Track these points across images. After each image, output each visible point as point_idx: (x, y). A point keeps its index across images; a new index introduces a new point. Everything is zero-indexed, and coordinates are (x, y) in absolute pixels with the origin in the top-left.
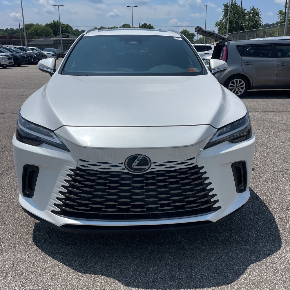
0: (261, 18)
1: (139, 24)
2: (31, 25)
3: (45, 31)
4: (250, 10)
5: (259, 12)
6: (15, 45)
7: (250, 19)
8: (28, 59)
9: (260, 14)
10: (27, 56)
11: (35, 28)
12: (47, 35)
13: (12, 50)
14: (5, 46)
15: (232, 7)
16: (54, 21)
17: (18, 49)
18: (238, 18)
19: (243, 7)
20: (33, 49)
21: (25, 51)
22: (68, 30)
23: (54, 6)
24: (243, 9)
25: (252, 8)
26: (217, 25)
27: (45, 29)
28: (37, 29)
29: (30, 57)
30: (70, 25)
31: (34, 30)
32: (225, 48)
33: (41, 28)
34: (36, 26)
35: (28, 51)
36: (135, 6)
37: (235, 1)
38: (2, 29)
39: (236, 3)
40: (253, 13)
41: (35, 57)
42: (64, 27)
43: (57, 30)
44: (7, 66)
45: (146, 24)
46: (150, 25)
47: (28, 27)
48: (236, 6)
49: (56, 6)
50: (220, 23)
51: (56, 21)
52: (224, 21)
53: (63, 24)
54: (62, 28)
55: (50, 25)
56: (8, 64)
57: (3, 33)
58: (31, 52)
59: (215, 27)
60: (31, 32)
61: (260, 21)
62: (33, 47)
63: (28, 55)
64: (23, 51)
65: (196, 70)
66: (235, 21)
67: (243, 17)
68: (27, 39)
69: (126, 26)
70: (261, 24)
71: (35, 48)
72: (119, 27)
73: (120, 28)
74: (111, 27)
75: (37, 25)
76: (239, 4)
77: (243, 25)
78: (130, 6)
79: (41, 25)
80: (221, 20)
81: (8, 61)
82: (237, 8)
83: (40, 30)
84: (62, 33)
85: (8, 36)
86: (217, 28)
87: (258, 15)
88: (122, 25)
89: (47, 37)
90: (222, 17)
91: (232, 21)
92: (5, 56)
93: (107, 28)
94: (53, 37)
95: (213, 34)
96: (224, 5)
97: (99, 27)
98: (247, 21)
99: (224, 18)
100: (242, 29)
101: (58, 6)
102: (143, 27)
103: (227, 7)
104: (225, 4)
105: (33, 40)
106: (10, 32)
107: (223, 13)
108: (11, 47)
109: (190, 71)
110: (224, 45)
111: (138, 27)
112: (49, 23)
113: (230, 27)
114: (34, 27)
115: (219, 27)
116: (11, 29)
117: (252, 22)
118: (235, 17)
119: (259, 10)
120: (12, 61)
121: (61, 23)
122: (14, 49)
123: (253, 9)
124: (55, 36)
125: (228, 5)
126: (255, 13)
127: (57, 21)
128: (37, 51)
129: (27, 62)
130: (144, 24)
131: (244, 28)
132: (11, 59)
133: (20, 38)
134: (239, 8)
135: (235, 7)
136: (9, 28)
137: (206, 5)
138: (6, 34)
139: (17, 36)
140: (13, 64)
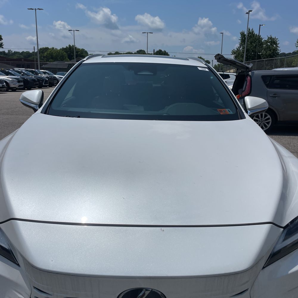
0: (278, 47)
1: (154, 50)
2: (47, 49)
3: (60, 55)
4: (267, 39)
5: (277, 41)
6: (27, 68)
7: (267, 48)
8: (39, 82)
9: (278, 43)
10: (37, 79)
11: (50, 52)
12: (62, 59)
13: (24, 73)
14: (16, 69)
15: (249, 35)
16: (70, 46)
17: (30, 72)
18: (255, 47)
19: (260, 36)
20: (45, 73)
21: (37, 74)
22: (83, 54)
23: (69, 30)
24: (261, 37)
25: (269, 37)
26: (234, 53)
27: (60, 53)
28: (52, 53)
29: (41, 80)
30: (86, 50)
31: (49, 53)
32: (249, 78)
33: (56, 52)
34: (51, 50)
35: (40, 75)
36: (150, 33)
37: (252, 30)
38: (18, 52)
39: (253, 32)
40: (270, 42)
41: (46, 81)
42: (79, 51)
43: (72, 54)
44: (17, 89)
45: (161, 51)
46: (165, 51)
47: (43, 50)
48: (254, 35)
49: (72, 30)
50: (237, 51)
51: (71, 45)
52: (240, 49)
53: (79, 48)
54: (77, 52)
55: (65, 49)
56: (17, 87)
57: (19, 55)
58: (43, 75)
59: (231, 54)
60: (46, 55)
61: (278, 50)
62: (46, 70)
63: (39, 79)
64: (34, 74)
65: (228, 112)
66: (252, 49)
67: (261, 45)
68: (40, 62)
69: (141, 53)
70: (279, 52)
71: (47, 71)
72: (133, 53)
73: (135, 53)
74: (125, 52)
75: (53, 48)
76: (256, 32)
77: (260, 54)
78: (145, 33)
79: (57, 49)
80: (238, 48)
81: (18, 84)
82: (254, 37)
83: (56, 54)
84: (76, 58)
85: (23, 59)
86: (233, 56)
87: (276, 44)
88: (137, 51)
89: (62, 61)
90: (239, 46)
91: (249, 49)
92: (15, 79)
93: (121, 54)
94: (68, 61)
95: (235, 63)
96: (240, 33)
97: (114, 53)
98: (264, 50)
99: (240, 46)
100: (259, 57)
101: (74, 30)
102: (158, 53)
103: (245, 35)
104: (242, 32)
105: (48, 63)
106: (26, 55)
107: (240, 41)
108: (23, 69)
109: (222, 113)
110: (248, 75)
111: (153, 53)
112: (65, 47)
113: (247, 55)
114: (50, 50)
115: (235, 55)
116: (27, 52)
117: (269, 50)
118: (252, 45)
119: (277, 39)
120: (22, 84)
121: (76, 48)
122: (25, 72)
123: (271, 38)
124: (70, 60)
125: (246, 33)
126: (273, 42)
127: (73, 46)
128: (49, 74)
129: (38, 86)
130: (159, 50)
131: (261, 57)
132: (21, 82)
133: (34, 61)
134: (256, 37)
135: (252, 36)
136: (25, 51)
137: (223, 33)
138: (22, 57)
139: (32, 59)
140: (23, 87)
